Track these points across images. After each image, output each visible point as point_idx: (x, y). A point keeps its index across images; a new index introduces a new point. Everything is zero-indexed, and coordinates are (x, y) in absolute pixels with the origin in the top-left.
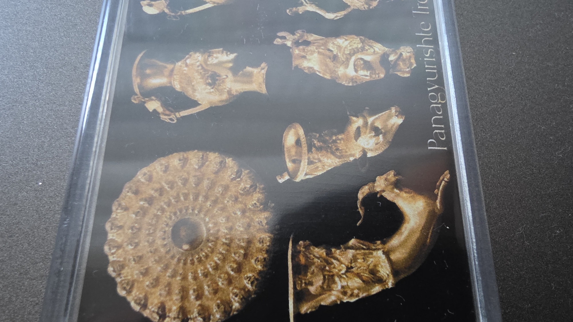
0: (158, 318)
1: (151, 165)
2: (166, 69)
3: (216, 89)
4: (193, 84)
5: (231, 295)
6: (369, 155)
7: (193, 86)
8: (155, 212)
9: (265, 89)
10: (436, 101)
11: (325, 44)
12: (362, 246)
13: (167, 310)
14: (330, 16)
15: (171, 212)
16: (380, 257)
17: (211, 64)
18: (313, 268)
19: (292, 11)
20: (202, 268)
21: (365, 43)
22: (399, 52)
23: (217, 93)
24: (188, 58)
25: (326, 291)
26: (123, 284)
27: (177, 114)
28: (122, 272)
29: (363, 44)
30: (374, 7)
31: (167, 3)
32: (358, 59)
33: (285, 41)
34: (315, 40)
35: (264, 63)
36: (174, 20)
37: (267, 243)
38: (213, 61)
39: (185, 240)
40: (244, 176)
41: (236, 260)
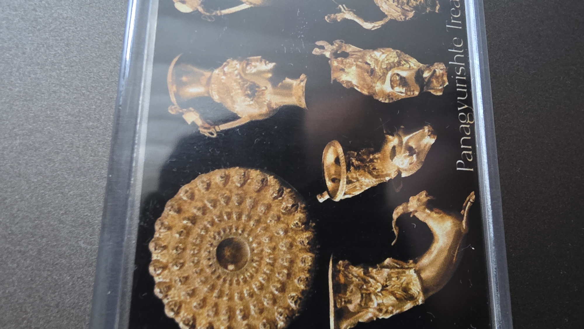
1: (192, 181)
2: (203, 77)
3: (256, 101)
4: (232, 94)
5: (276, 314)
6: (404, 175)
7: (232, 97)
8: (199, 231)
9: (305, 103)
10: (465, 121)
11: (363, 57)
12: (396, 265)
14: (368, 26)
15: (215, 232)
16: (412, 276)
17: (250, 74)
18: (352, 287)
19: (330, 18)
20: (248, 288)
21: (402, 57)
22: (433, 68)
23: (257, 106)
24: (226, 65)
25: (363, 308)
26: (170, 306)
27: (217, 127)
28: (169, 293)
29: (399, 58)
30: (411, 18)
32: (394, 74)
33: (324, 52)
34: (354, 52)
35: (303, 74)
36: (209, 20)
37: (309, 263)
38: (251, 70)
39: (230, 260)
40: (285, 195)
41: (280, 280)
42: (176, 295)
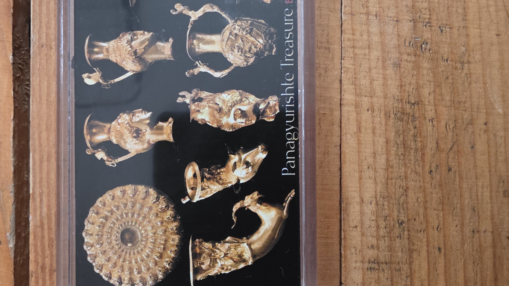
0: (118, 284)
1: (104, 195)
2: (106, 128)
3: (140, 140)
4: (124, 138)
5: (157, 271)
6: (242, 182)
7: (124, 139)
8: (110, 225)
9: (172, 139)
10: (291, 139)
11: (213, 100)
12: (234, 241)
13: (122, 280)
14: (217, 75)
15: (119, 225)
16: (245, 247)
17: (135, 122)
18: (204, 255)
19: (189, 73)
20: (140, 257)
21: (243, 96)
22: (267, 101)
23: (141, 143)
24: (119, 118)
25: (212, 267)
26: (97, 267)
27: (116, 160)
28: (96, 260)
29: (241, 97)
30: (251, 63)
31: (101, 74)
32: (237, 109)
33: (185, 100)
34: (207, 96)
35: (171, 118)
36: (107, 88)
37: (177, 241)
38: (136, 119)
39: (129, 241)
40: (161, 200)
41: (159, 252)
42: (100, 261)
